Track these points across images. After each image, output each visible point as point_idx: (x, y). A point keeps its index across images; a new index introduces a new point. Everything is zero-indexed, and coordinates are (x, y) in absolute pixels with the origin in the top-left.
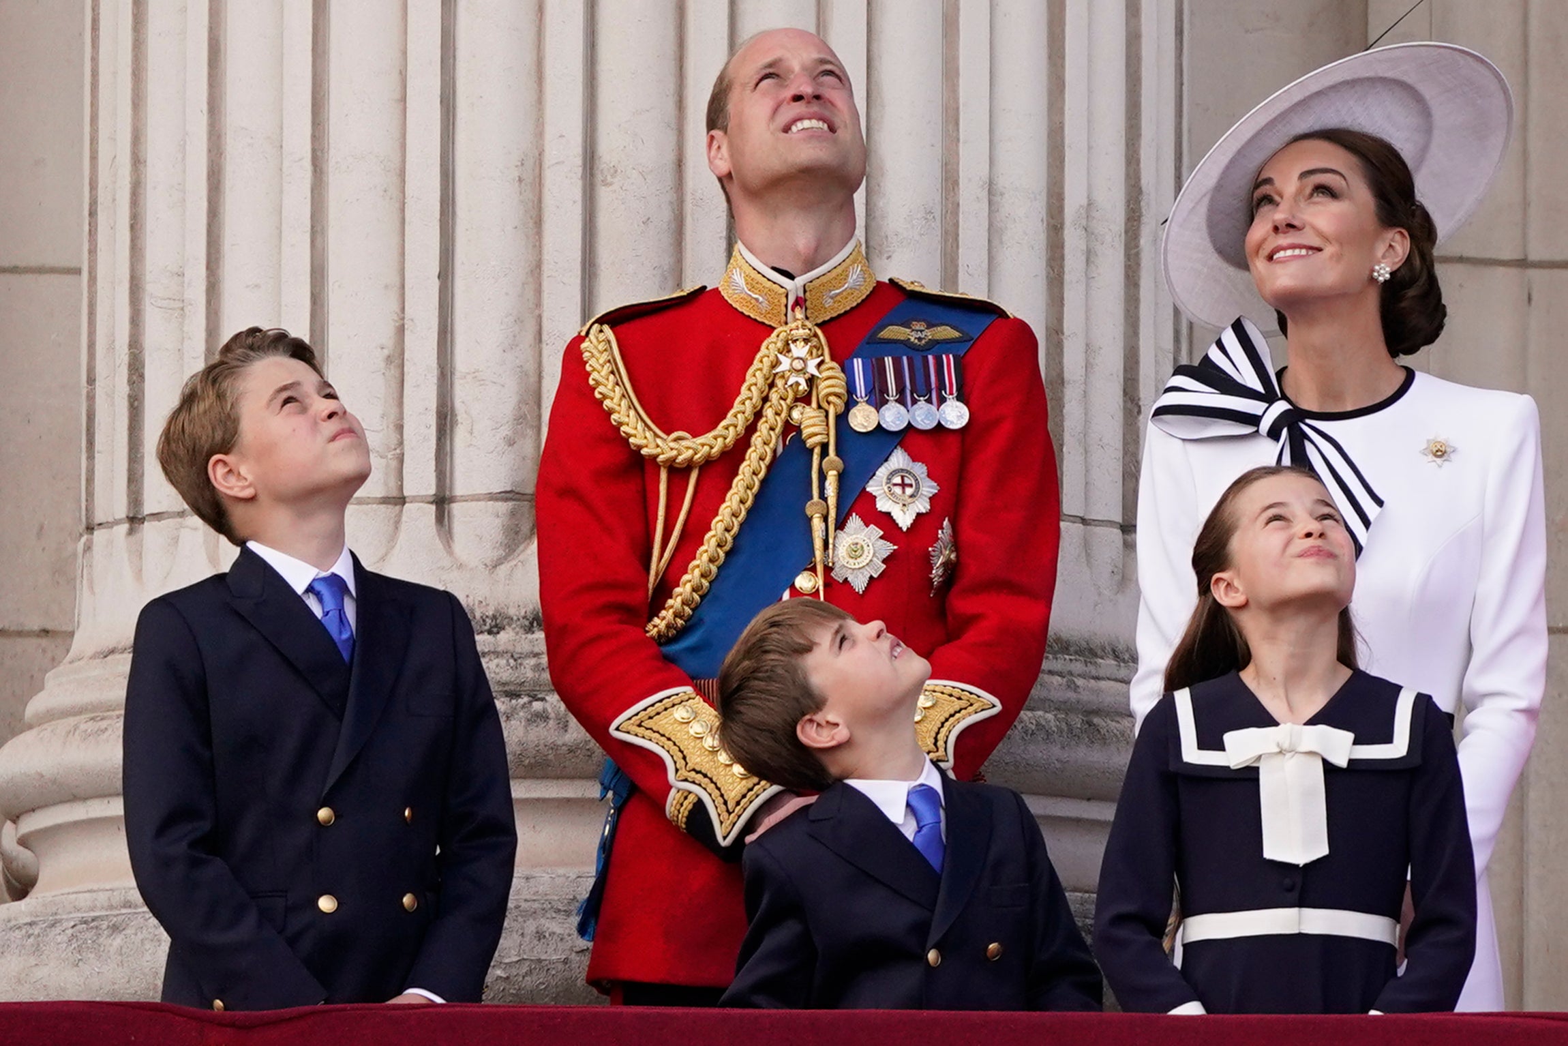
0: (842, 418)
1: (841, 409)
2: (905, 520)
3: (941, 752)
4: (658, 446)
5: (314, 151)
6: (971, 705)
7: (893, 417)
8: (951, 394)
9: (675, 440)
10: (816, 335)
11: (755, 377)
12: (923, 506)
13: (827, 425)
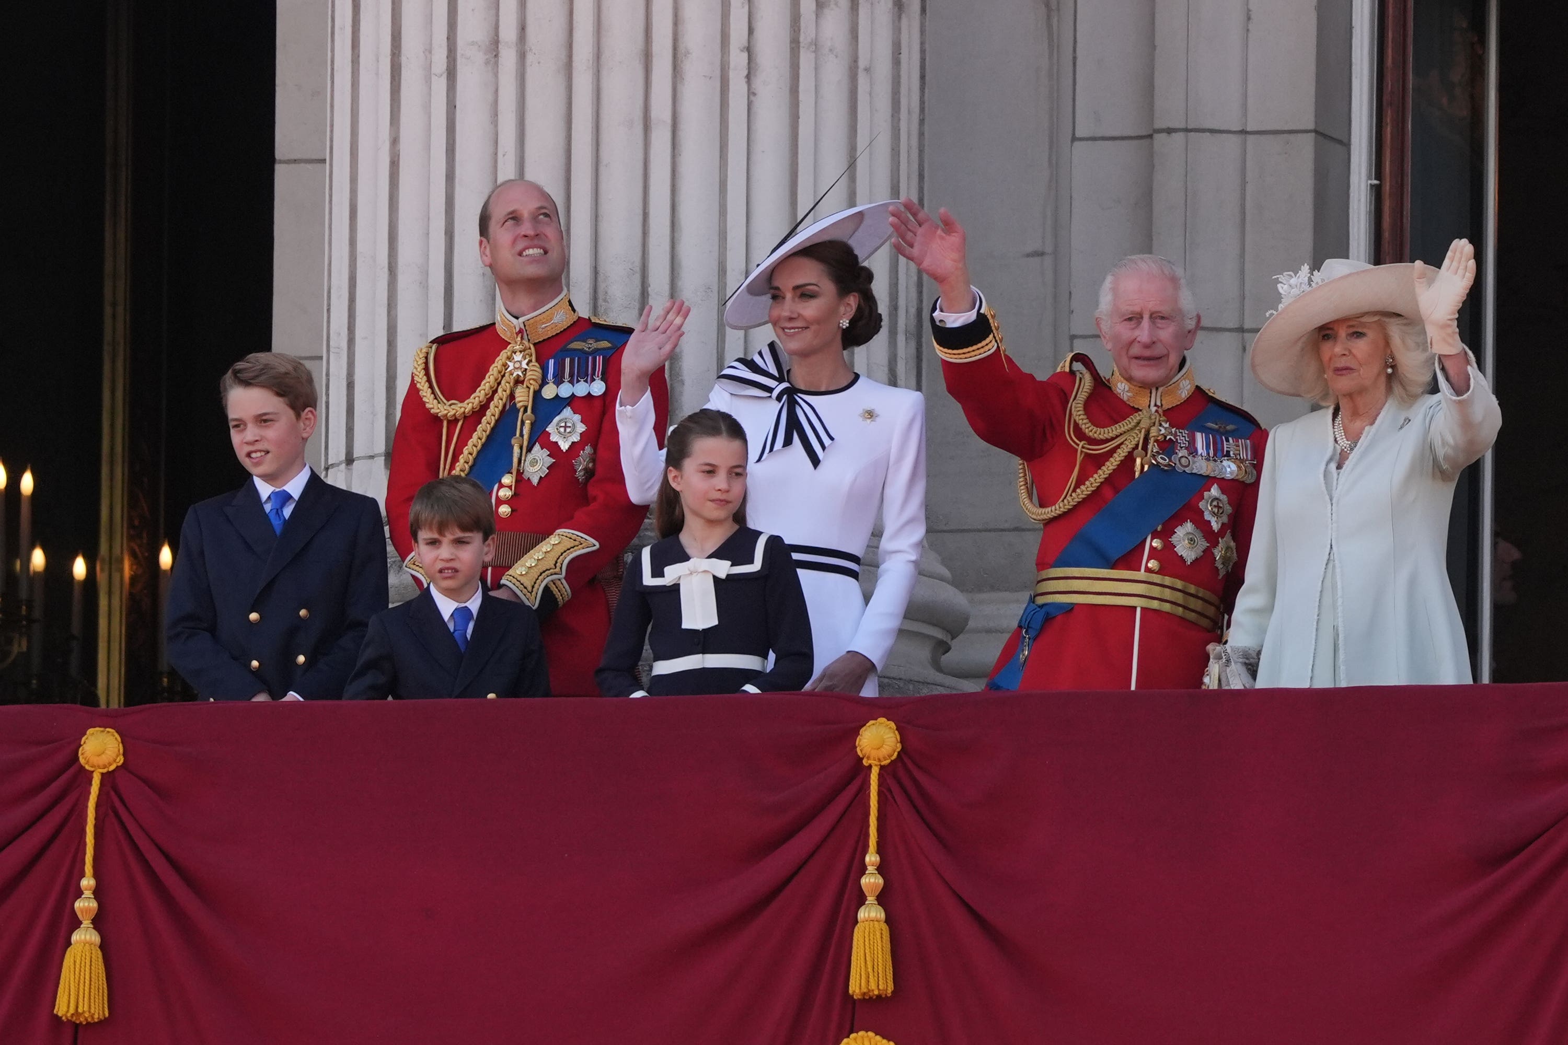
0: (537, 394)
1: (537, 387)
2: (564, 446)
3: (558, 569)
4: (438, 408)
5: (390, 263)
6: (581, 544)
7: (565, 390)
8: (598, 377)
9: (450, 405)
10: (530, 348)
11: (494, 370)
12: (576, 438)
13: (529, 396)
